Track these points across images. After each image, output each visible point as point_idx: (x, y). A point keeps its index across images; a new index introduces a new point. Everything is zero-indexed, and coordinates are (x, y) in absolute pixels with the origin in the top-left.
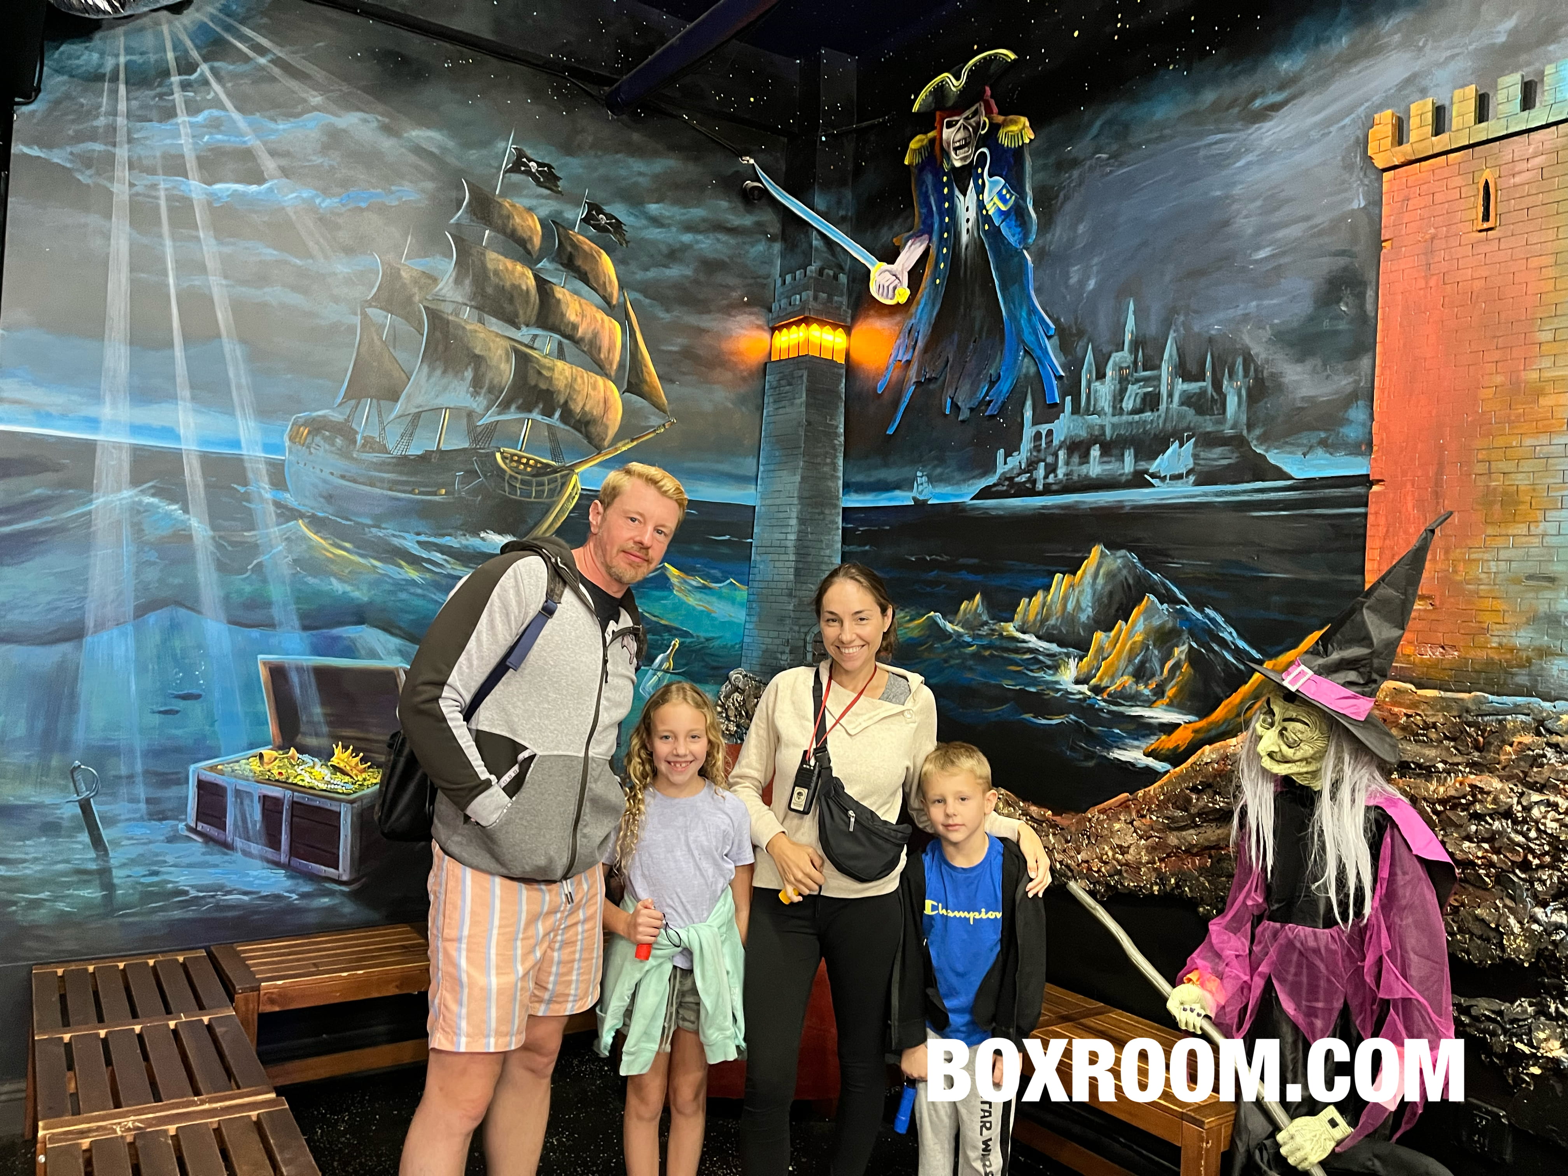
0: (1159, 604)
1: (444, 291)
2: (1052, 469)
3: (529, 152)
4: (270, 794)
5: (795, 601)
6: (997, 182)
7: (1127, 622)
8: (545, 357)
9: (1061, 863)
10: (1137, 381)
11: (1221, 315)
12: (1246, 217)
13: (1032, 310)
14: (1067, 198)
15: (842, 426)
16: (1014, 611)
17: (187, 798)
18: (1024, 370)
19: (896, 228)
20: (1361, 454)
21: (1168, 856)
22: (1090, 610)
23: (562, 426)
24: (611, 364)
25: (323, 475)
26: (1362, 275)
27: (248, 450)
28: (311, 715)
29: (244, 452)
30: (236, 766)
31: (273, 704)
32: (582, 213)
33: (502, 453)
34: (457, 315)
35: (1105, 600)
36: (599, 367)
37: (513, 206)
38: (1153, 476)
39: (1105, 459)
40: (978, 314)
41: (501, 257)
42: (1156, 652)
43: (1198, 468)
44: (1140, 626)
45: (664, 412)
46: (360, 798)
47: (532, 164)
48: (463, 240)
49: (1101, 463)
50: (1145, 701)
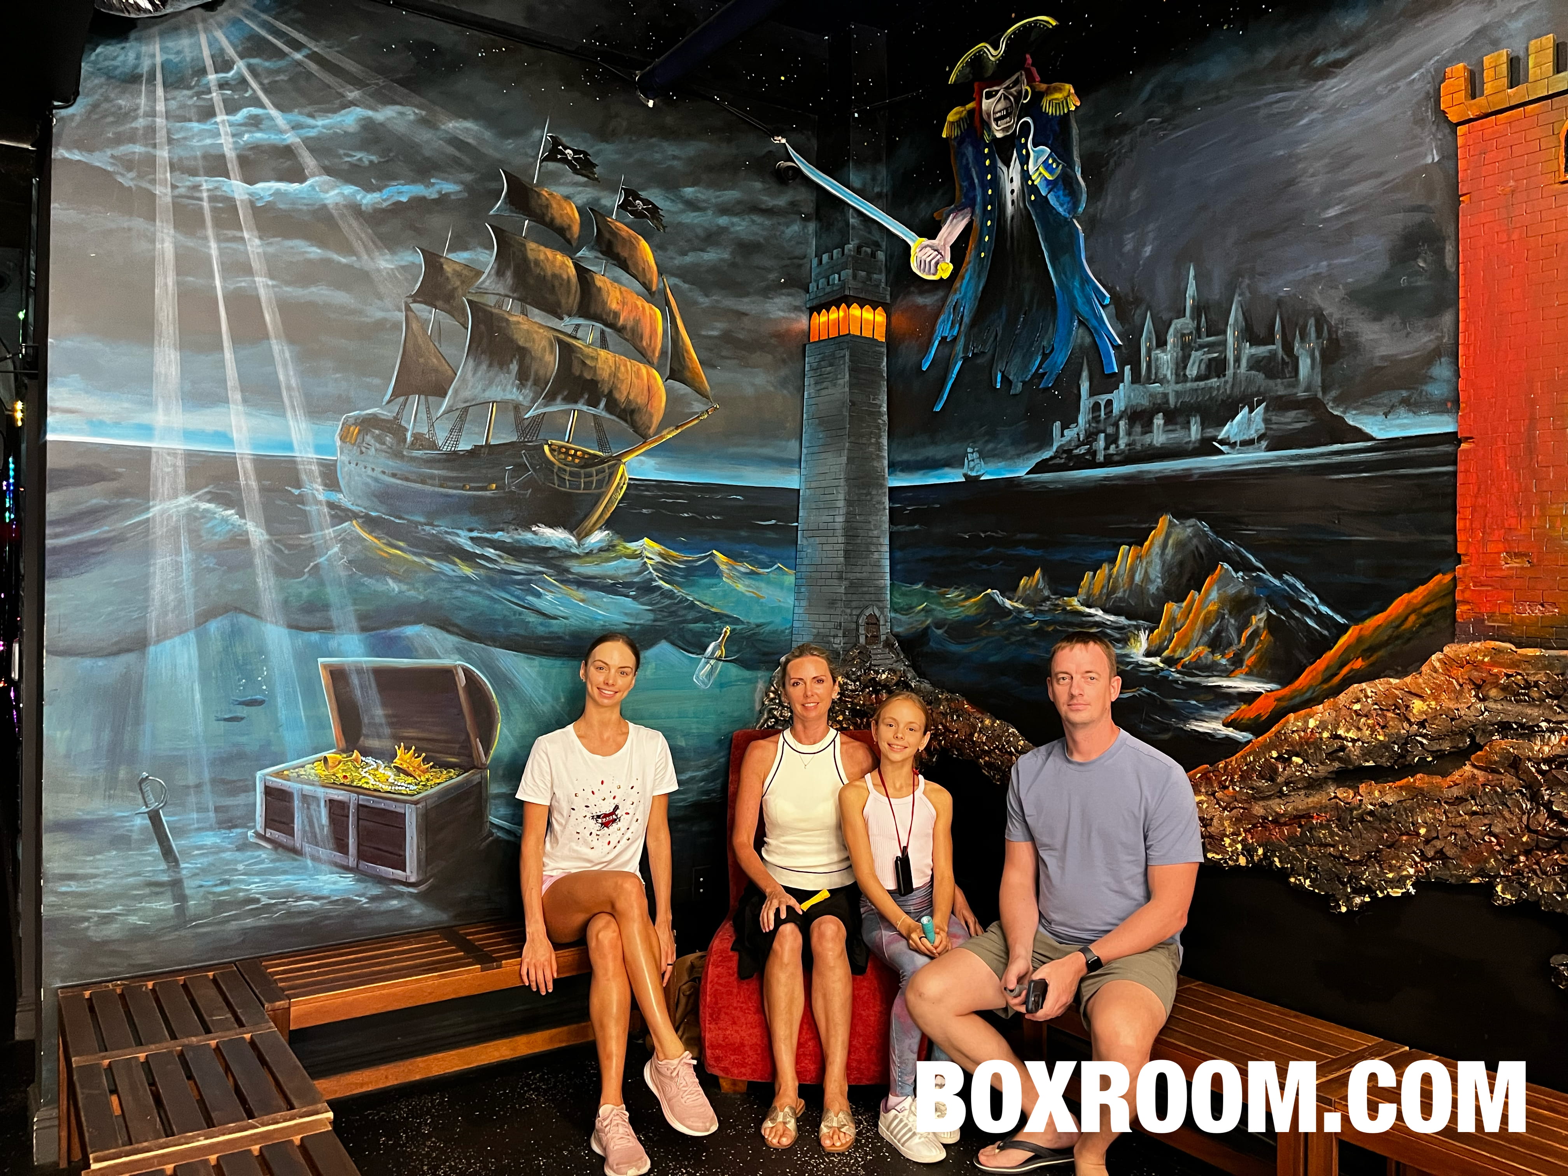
0: (1233, 573)
1: (487, 283)
2: (1112, 439)
3: (564, 140)
4: (336, 797)
5: (845, 583)
6: (1043, 151)
7: (1199, 591)
8: (588, 346)
10: (1201, 347)
11: (1290, 276)
12: (1312, 176)
13: (1086, 280)
14: (1118, 165)
15: (885, 405)
16: (1078, 586)
18: (1079, 341)
19: (935, 202)
20: (1447, 412)
21: (1254, 826)
22: (1159, 580)
23: (608, 416)
24: (654, 352)
25: (374, 474)
26: (1441, 230)
27: (301, 452)
28: (373, 717)
29: (296, 454)
30: (301, 772)
31: (335, 706)
32: (619, 199)
33: (550, 446)
34: (500, 307)
35: (1175, 570)
36: (643, 356)
37: (551, 194)
38: (1222, 442)
39: (1170, 427)
40: (1028, 286)
41: (542, 248)
42: (1233, 621)
43: (1269, 432)
44: (1214, 595)
45: (707, 397)
46: (425, 799)
47: (568, 151)
48: (503, 231)
49: (1165, 432)
50: (1223, 671)
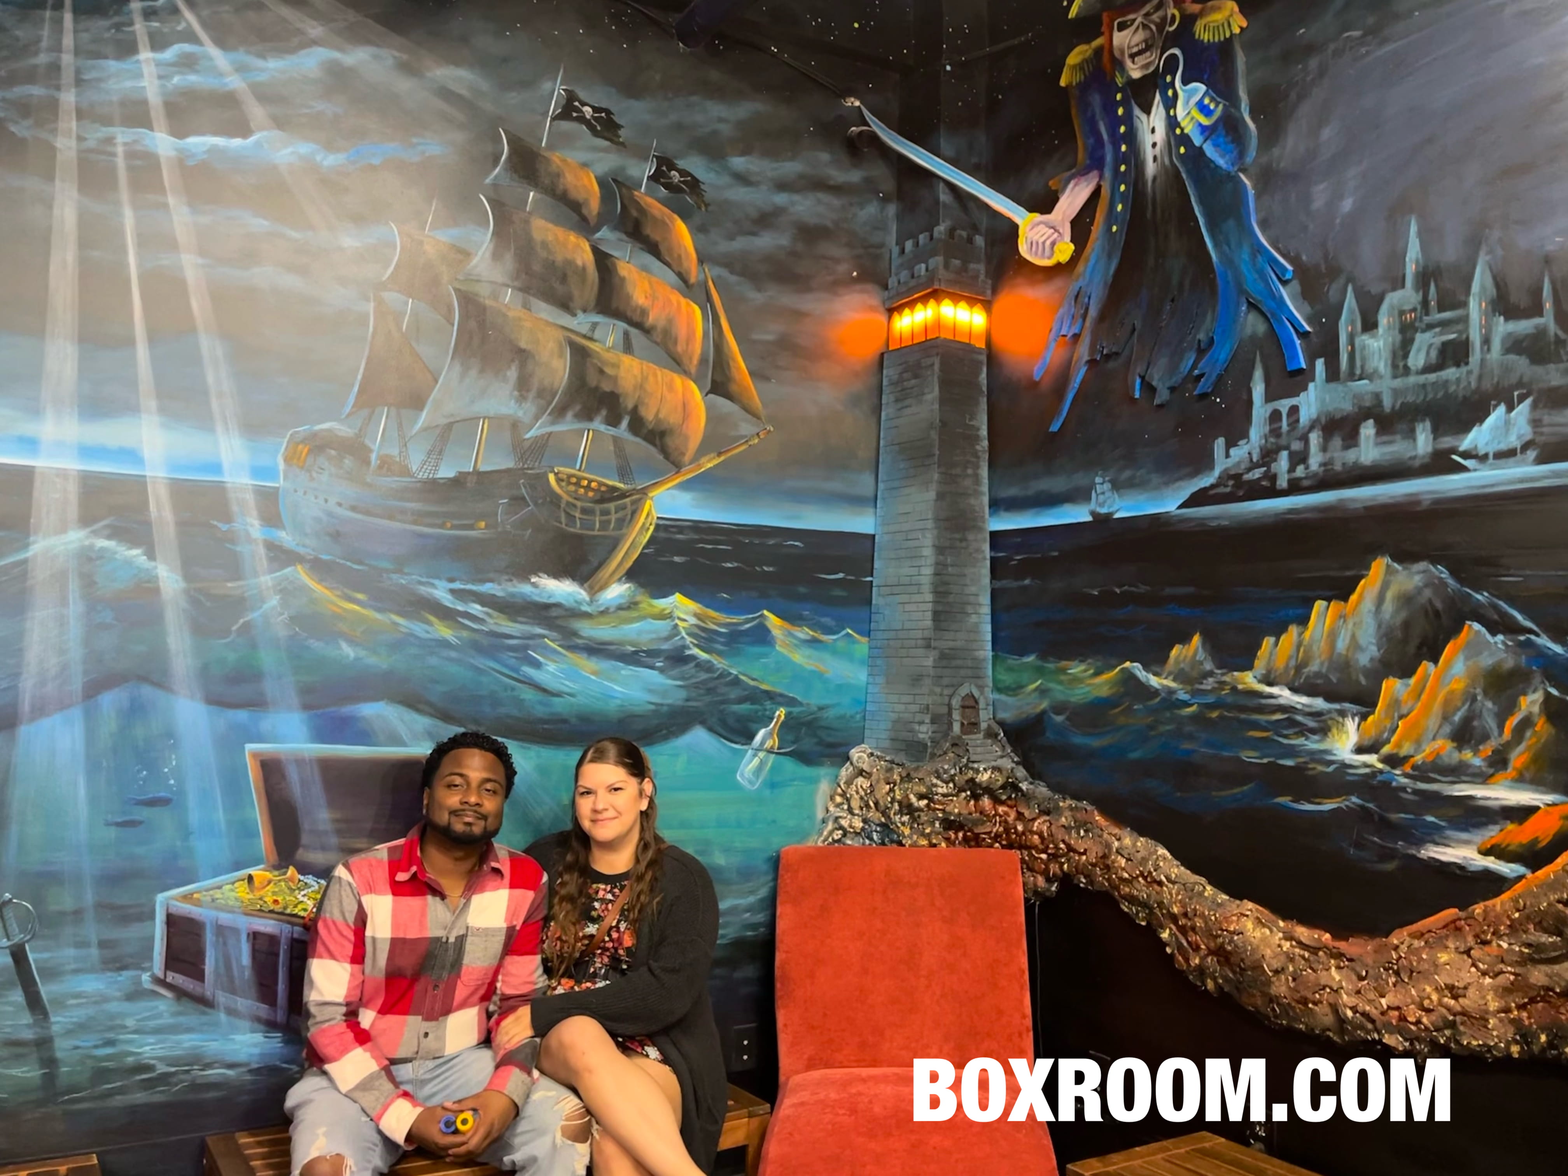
0: (1489, 637)
1: (480, 269)
2: (1300, 458)
3: (581, 94)
4: (262, 929)
5: (934, 653)
7: (1435, 663)
8: (607, 350)
9: (1354, 1009)
10: (1430, 327)
13: (1258, 250)
15: (985, 426)
17: (152, 939)
18: (1249, 330)
19: (1052, 168)
21: (1533, 1000)
22: (1374, 648)
23: (632, 438)
24: (691, 362)
25: (329, 507)
27: (232, 476)
28: (315, 822)
29: (226, 478)
30: (218, 894)
31: (265, 805)
32: (650, 168)
33: (556, 474)
34: (496, 299)
35: (1399, 634)
36: (678, 363)
37: (563, 161)
39: (1385, 438)
40: (1176, 264)
41: (551, 226)
42: (1489, 705)
43: (1539, 438)
44: (1461, 668)
45: (758, 417)
47: (586, 109)
48: (501, 205)
49: (1377, 444)
50: (1474, 775)
